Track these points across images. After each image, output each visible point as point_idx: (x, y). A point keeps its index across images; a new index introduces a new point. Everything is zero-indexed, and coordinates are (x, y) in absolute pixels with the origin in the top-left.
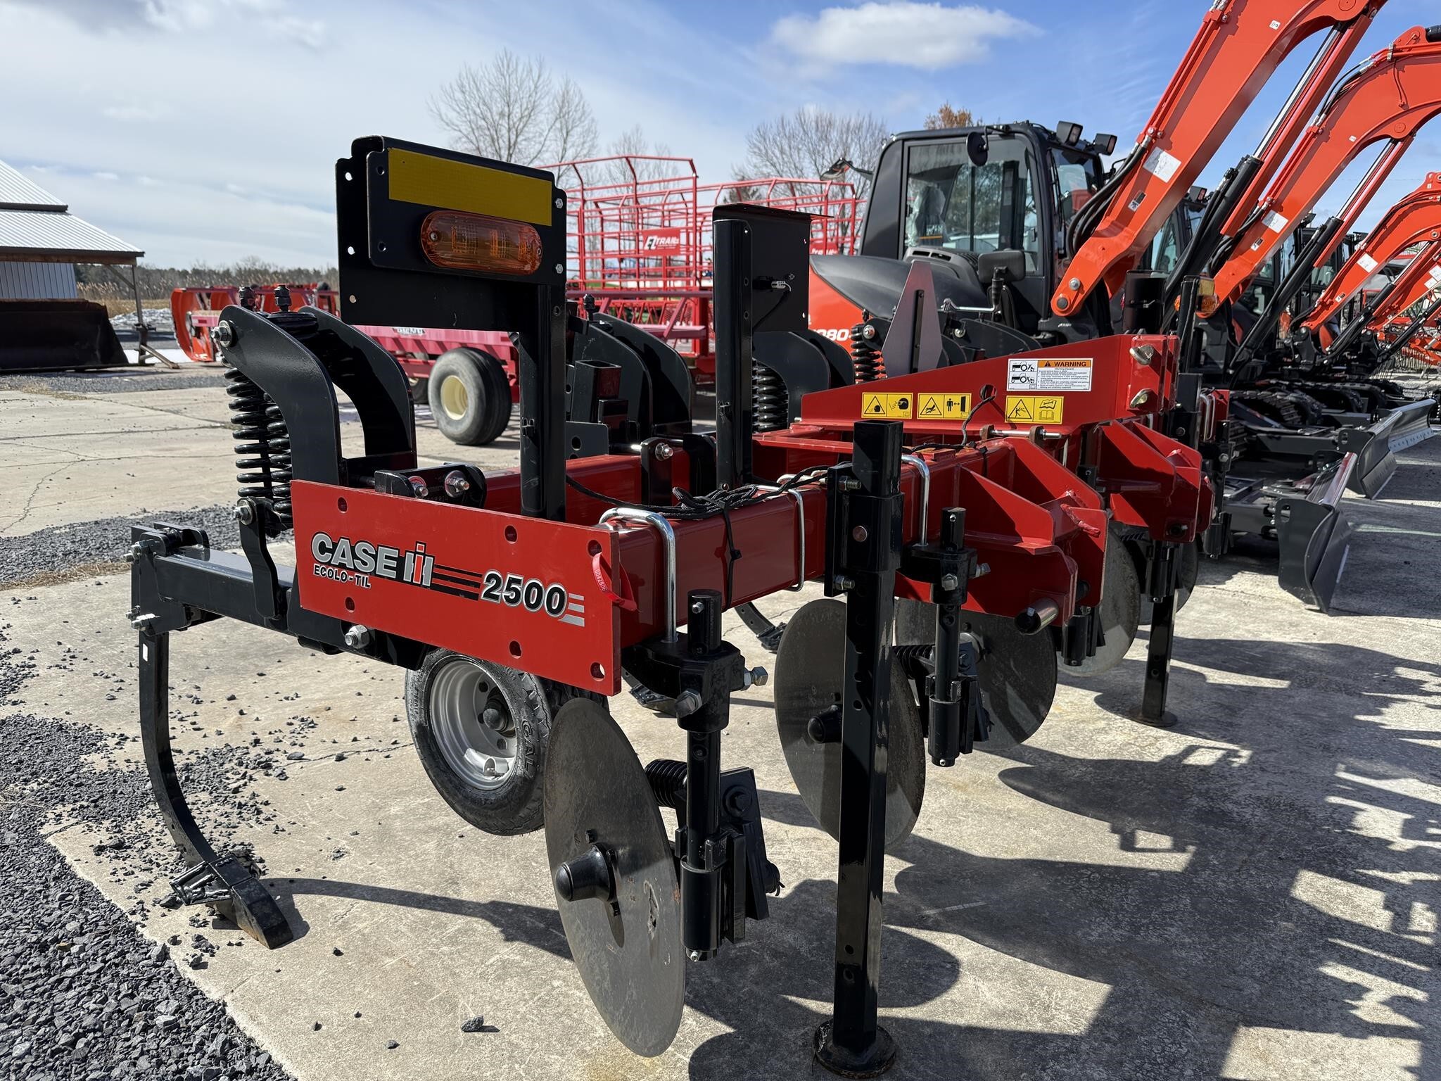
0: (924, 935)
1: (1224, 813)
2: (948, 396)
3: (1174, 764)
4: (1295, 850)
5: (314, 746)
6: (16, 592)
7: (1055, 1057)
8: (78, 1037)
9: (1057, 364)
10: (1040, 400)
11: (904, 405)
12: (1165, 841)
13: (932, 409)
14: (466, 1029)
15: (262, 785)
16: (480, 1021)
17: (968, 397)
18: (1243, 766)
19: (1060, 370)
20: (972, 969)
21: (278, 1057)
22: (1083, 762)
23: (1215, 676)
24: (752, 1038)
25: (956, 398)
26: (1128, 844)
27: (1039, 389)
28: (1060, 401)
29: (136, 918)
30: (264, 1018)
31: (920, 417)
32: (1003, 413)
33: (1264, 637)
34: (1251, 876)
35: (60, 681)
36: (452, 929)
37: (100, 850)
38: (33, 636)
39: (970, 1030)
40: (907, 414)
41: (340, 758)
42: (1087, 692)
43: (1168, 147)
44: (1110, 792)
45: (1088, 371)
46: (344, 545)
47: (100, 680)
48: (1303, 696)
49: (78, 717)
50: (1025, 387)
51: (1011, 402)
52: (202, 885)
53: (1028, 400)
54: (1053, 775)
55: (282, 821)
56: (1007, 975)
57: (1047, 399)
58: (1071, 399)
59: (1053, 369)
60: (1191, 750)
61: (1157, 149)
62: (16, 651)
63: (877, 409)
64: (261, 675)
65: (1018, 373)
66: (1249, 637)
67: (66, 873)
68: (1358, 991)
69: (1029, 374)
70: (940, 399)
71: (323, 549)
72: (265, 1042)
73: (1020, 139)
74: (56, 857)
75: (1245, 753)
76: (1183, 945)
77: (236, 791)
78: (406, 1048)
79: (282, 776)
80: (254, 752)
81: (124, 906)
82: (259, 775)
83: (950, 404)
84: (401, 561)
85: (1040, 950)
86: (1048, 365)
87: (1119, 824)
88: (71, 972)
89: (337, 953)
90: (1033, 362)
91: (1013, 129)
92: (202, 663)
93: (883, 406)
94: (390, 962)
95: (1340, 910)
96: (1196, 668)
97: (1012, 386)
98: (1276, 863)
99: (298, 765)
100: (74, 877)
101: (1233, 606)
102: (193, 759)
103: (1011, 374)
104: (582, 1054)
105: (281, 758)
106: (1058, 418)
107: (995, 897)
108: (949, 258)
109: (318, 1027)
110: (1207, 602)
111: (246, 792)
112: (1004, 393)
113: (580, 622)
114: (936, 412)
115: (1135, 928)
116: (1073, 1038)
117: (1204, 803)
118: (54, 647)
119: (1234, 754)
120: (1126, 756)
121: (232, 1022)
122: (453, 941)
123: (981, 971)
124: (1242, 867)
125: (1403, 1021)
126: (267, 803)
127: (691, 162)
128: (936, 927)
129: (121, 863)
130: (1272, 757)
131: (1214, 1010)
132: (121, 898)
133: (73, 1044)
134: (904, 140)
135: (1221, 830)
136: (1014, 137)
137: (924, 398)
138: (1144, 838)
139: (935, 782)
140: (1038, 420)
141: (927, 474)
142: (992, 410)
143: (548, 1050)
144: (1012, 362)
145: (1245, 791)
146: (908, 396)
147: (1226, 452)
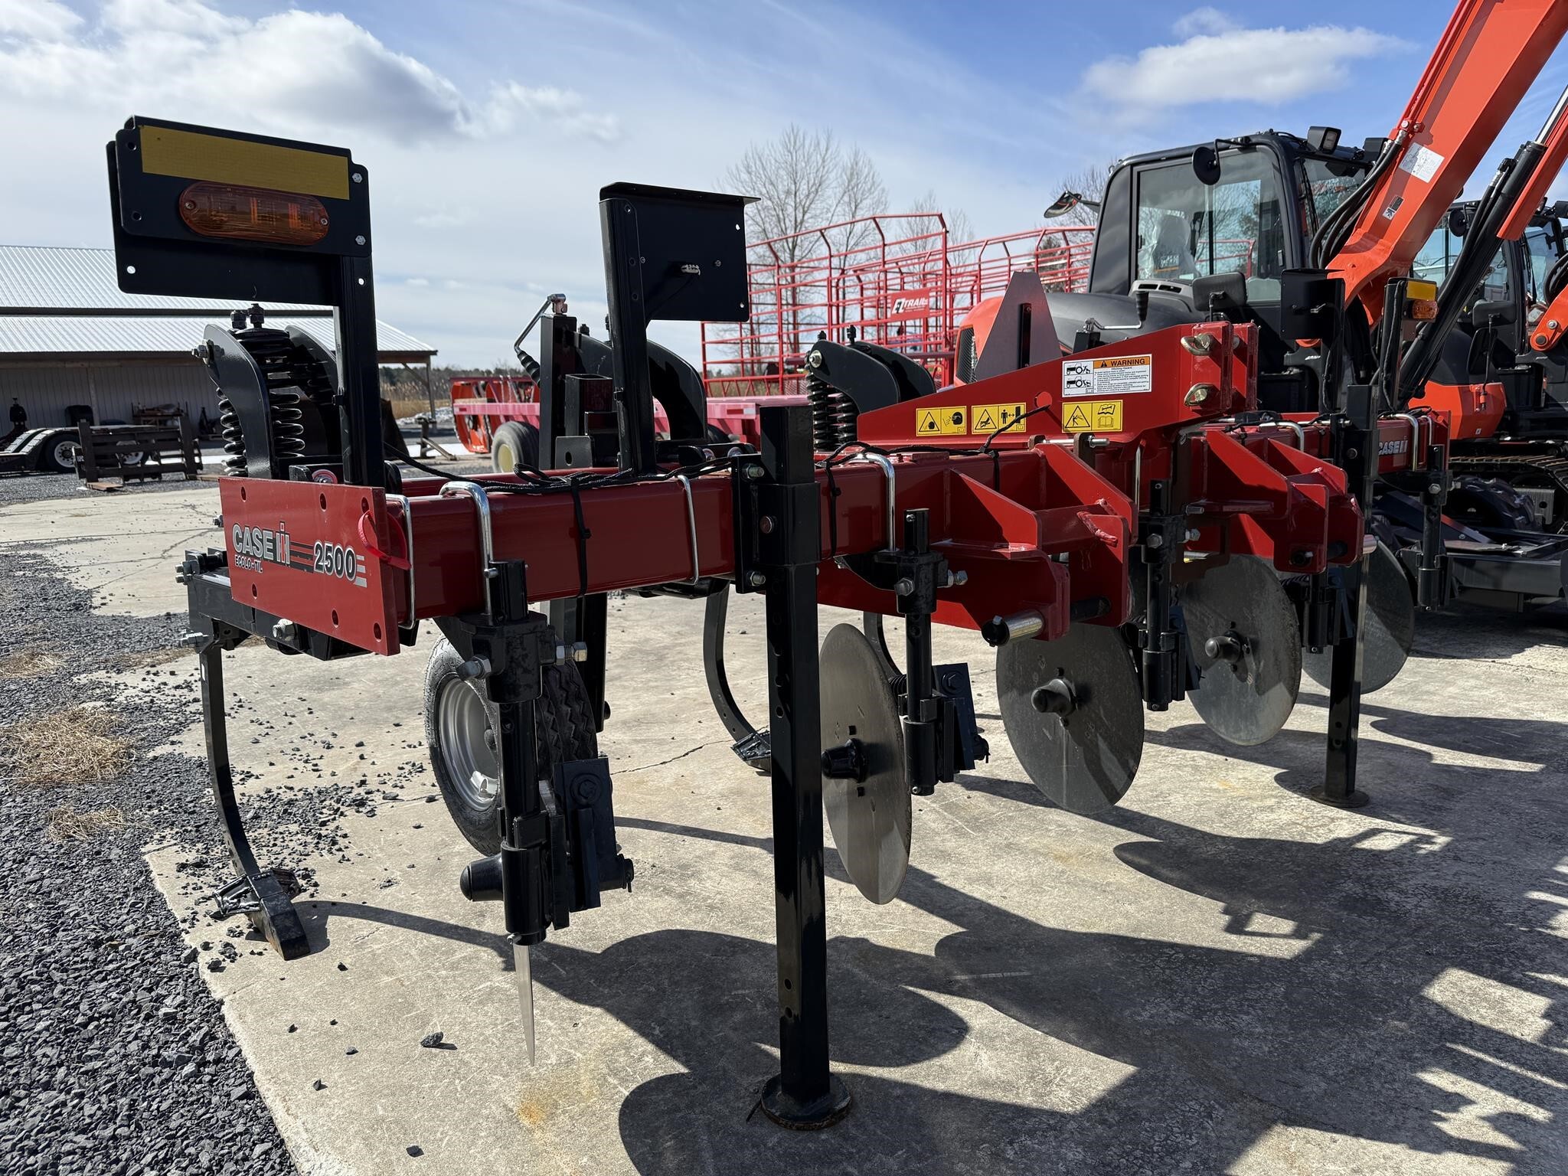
0: (942, 999)
1: (1379, 901)
2: (1003, 407)
3: (1343, 848)
4: (1453, 946)
5: (412, 787)
7: (1031, 1133)
8: (91, 1019)
9: (1114, 364)
10: (1098, 405)
11: (957, 420)
12: (1287, 926)
13: (986, 423)
14: (425, 1044)
15: (351, 821)
16: (439, 1037)
17: (1023, 405)
18: (1433, 853)
19: (1118, 370)
20: (981, 1036)
21: (247, 1052)
22: (1225, 840)
23: (1444, 756)
24: (703, 1080)
25: (1010, 408)
26: (1237, 926)
27: (1096, 392)
28: (1118, 405)
29: (186, 926)
30: (250, 1018)
31: (974, 432)
32: (1059, 422)
33: (1536, 716)
34: (1380, 969)
36: (458, 956)
37: (182, 867)
39: (947, 1096)
40: (961, 429)
41: (430, 800)
42: (1263, 767)
43: (1427, 142)
44: (1243, 872)
45: (1146, 370)
46: (247, 533)
47: (255, 726)
48: (1557, 781)
50: (1081, 392)
51: (1068, 409)
52: (239, 896)
53: (1085, 406)
54: (1182, 851)
55: (351, 852)
56: (1019, 1047)
57: (1106, 403)
58: (1132, 402)
59: (1110, 369)
60: (1373, 832)
61: (1415, 146)
63: (932, 425)
64: (397, 725)
65: (1073, 376)
66: (1516, 716)
67: (148, 884)
68: (1455, 1102)
69: (1084, 377)
70: (994, 411)
72: (242, 1038)
73: (1262, 150)
74: (145, 871)
75: (1442, 840)
76: (1251, 1034)
77: (323, 824)
78: (363, 1055)
79: (371, 813)
80: (354, 793)
82: (350, 812)
83: (1004, 415)
84: (274, 543)
85: (1071, 1025)
86: (1104, 365)
87: (1236, 905)
88: (111, 967)
89: (342, 968)
90: (1089, 363)
91: (1254, 140)
92: (349, 714)
93: (938, 422)
94: (386, 979)
95: (1481, 1015)
96: (1425, 747)
97: (1068, 391)
98: (1420, 959)
99: (391, 803)
100: (153, 888)
101: (1510, 682)
102: (300, 795)
103: (1066, 378)
104: (526, 1077)
105: (377, 797)
106: (1118, 425)
107: (1045, 968)
108: (1178, 290)
109: (293, 1029)
110: (1477, 677)
111: (332, 826)
112: (1059, 400)
113: (365, 583)
114: (991, 425)
115: (1199, 1012)
116: (1063, 1115)
117: (1358, 889)
119: (1428, 840)
120: (1285, 836)
121: (222, 1019)
122: (454, 967)
123: (989, 1040)
124: (1373, 959)
125: (1502, 1140)
126: (345, 836)
127: (940, 216)
128: (963, 992)
129: (195, 879)
130: (1475, 846)
131: (1256, 1106)
132: (180, 908)
133: (85, 1025)
134: (1132, 165)
135: (1365, 921)
136: (1255, 150)
137: (978, 411)
138: (1260, 922)
139: (1035, 851)
140: (1095, 428)
141: (891, 474)
142: (1047, 419)
143: (493, 1072)
144: (1066, 365)
145: (1419, 880)
146: (962, 410)
147: (1437, 481)
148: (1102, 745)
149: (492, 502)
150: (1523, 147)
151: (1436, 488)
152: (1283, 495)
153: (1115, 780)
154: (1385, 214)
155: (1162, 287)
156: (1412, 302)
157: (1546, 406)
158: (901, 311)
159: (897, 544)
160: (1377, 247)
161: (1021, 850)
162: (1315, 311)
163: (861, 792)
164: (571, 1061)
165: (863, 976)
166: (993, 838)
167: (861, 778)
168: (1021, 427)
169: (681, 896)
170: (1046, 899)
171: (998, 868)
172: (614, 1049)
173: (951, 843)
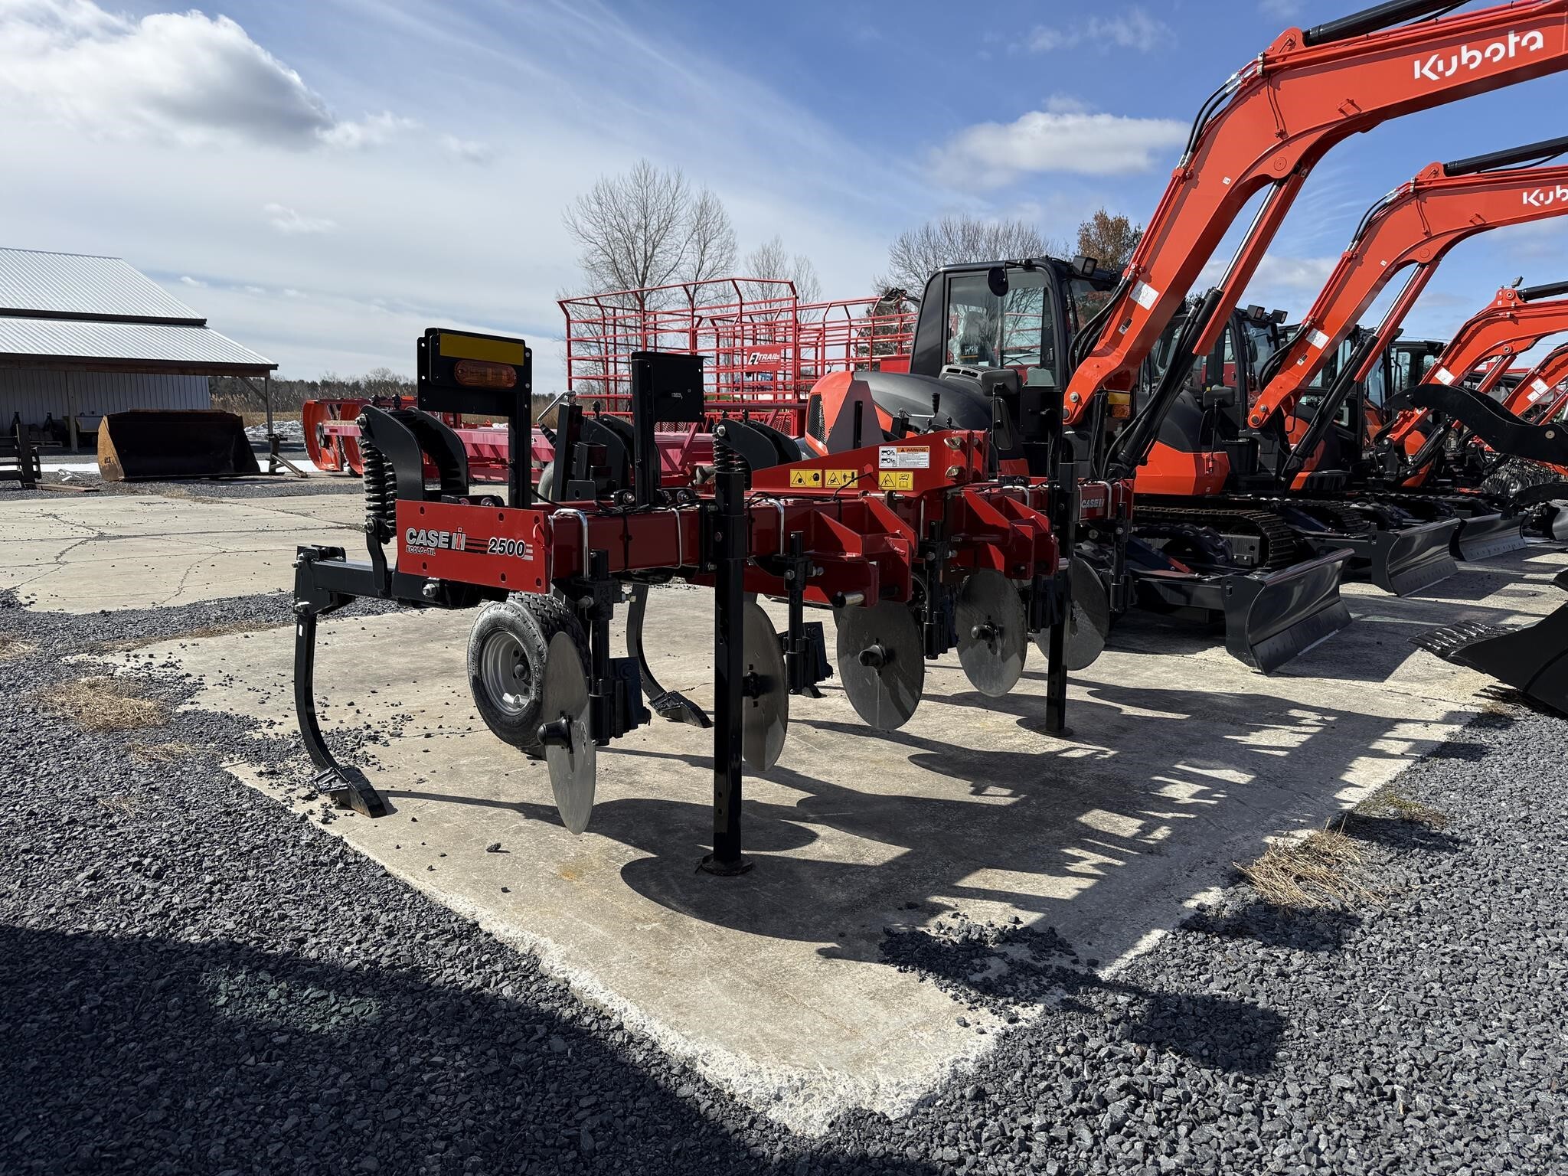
0: (802, 824)
1: (1063, 781)
2: (844, 472)
3: (1053, 756)
4: (1100, 800)
5: (408, 729)
6: (184, 641)
7: (852, 874)
8: (253, 848)
9: (908, 450)
10: (899, 474)
11: (816, 478)
12: (1007, 792)
13: (834, 481)
14: (490, 850)
15: (370, 748)
16: (499, 846)
17: (856, 472)
18: (1104, 759)
19: (911, 454)
20: (824, 839)
21: (372, 857)
22: (977, 752)
23: (1129, 710)
24: (666, 859)
25: (849, 473)
26: (977, 792)
27: (898, 466)
28: (911, 474)
29: (286, 804)
30: (366, 844)
31: (826, 486)
32: (877, 482)
33: (1199, 689)
34: (1055, 810)
35: (223, 693)
36: (490, 814)
37: (261, 774)
38: (200, 667)
39: (806, 861)
40: (818, 484)
41: (428, 736)
42: (1010, 716)
43: (1148, 281)
44: (986, 768)
45: (927, 455)
46: (422, 533)
47: (253, 692)
48: (1193, 724)
49: (239, 711)
50: (890, 465)
51: (882, 475)
52: (330, 782)
53: (892, 474)
54: (950, 758)
55: (384, 765)
56: (846, 843)
57: (904, 473)
58: (918, 473)
59: (907, 453)
60: (1071, 749)
61: (1140, 282)
62: (188, 675)
63: (800, 481)
64: (373, 692)
65: (885, 456)
66: (1184, 688)
67: (241, 784)
68: (1077, 859)
69: (891, 457)
70: (839, 473)
71: (411, 536)
72: (366, 852)
73: (1040, 271)
74: (231, 777)
75: (1112, 753)
76: (976, 836)
78: (451, 856)
79: (386, 744)
80: (365, 732)
81: (279, 799)
82: (370, 744)
83: (845, 477)
84: (450, 538)
85: (875, 834)
86: (903, 451)
87: (978, 783)
88: (247, 825)
89: (414, 820)
90: (894, 449)
91: (1034, 262)
92: (330, 685)
93: (804, 479)
94: (446, 825)
95: (1106, 828)
96: (1118, 706)
97: (882, 465)
98: (1079, 805)
99: (398, 739)
100: (244, 786)
101: (1188, 669)
103: (881, 457)
104: (559, 862)
105: (385, 735)
106: (910, 487)
107: (862, 811)
108: (975, 375)
109: (398, 847)
110: (1168, 666)
111: (360, 751)
112: (877, 470)
113: (531, 558)
114: (837, 483)
115: (948, 828)
116: (869, 867)
117: (1053, 776)
118: (216, 674)
119: (1104, 753)
120: (1016, 751)
121: (346, 845)
122: (491, 818)
123: (828, 840)
124: (1052, 806)
125: (1097, 872)
126: (373, 757)
127: (791, 284)
128: (814, 821)
129: (275, 781)
130: (1130, 756)
132: (277, 795)
133: (251, 851)
134: (945, 272)
135: (1053, 790)
136: (1035, 270)
137: (829, 473)
138: (991, 790)
139: (859, 759)
140: (898, 488)
141: (782, 511)
142: (870, 481)
143: (538, 860)
144: (882, 449)
145: (1091, 772)
146: (819, 472)
147: (1121, 526)
148: (900, 684)
149: (588, 519)
150: (1210, 291)
151: (1120, 531)
152: (1007, 531)
153: (907, 706)
154: (1120, 330)
155: (964, 372)
156: (1111, 406)
157: (1260, 471)
158: (756, 363)
159: (784, 552)
160: (1115, 353)
161: (850, 758)
162: (1043, 413)
163: (756, 704)
164: (583, 855)
165: (754, 816)
166: (832, 752)
167: (755, 696)
168: (855, 484)
169: (630, 784)
170: (865, 781)
171: (836, 767)
172: (609, 849)
173: (805, 756)
